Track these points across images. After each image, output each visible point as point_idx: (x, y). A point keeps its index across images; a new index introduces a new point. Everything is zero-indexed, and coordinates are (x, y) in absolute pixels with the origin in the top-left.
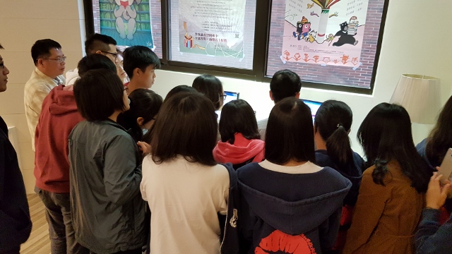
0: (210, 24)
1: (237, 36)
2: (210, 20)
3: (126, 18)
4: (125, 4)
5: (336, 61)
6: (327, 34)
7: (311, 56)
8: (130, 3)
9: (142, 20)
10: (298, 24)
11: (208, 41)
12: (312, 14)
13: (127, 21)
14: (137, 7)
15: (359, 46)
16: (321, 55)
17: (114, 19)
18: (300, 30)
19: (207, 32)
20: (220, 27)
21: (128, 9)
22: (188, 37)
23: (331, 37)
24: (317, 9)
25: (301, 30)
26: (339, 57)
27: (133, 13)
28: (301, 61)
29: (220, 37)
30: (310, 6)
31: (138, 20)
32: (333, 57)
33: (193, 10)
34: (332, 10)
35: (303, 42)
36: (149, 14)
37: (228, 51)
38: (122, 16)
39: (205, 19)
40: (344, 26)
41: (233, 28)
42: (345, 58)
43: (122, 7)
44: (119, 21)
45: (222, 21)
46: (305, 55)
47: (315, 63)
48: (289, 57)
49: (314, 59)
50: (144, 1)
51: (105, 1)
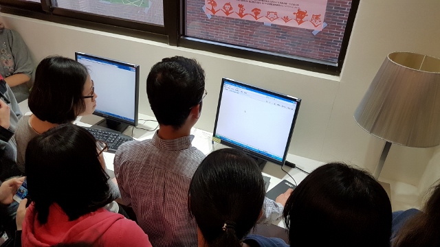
5: (286, 19)
7: (248, 8)
16: (264, 8)
32: (281, 12)
42: (301, 15)
46: (240, 6)
47: (254, 20)
48: (216, 9)
49: (253, 13)
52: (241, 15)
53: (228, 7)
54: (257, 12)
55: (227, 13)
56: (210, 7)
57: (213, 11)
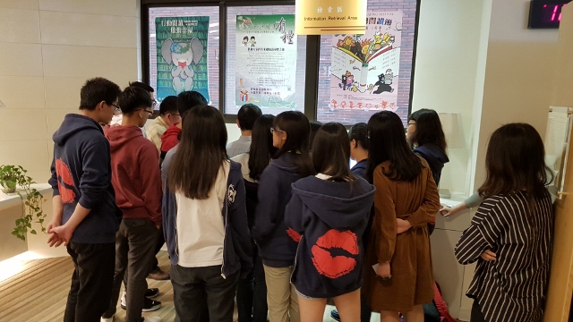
0: (264, 79)
1: (289, 89)
2: (265, 76)
3: (184, 77)
4: (183, 65)
5: (376, 107)
6: (368, 84)
7: (355, 103)
8: (188, 64)
9: (199, 79)
10: (343, 77)
11: (262, 95)
12: (354, 68)
13: (184, 80)
14: (194, 67)
15: (395, 92)
16: (364, 102)
17: (171, 78)
18: (344, 82)
19: (262, 87)
20: (274, 82)
21: (186, 69)
22: (244, 92)
23: (371, 87)
24: (359, 64)
25: (346, 82)
26: (380, 104)
27: (191, 73)
28: (347, 108)
29: (274, 90)
30: (351, 62)
31: (195, 79)
32: (373, 103)
33: (249, 68)
34: (371, 64)
35: (347, 92)
36: (206, 73)
37: (281, 102)
38: (179, 76)
39: (260, 76)
40: (381, 77)
41: (286, 83)
42: (384, 104)
43: (180, 68)
44: (176, 80)
45: (275, 77)
46: (351, 102)
47: (359, 109)
48: (336, 105)
50: (202, 61)
51: (163, 62)
52: (351, 107)
53: (343, 104)
54: (360, 105)
55: (343, 107)
56: (333, 104)
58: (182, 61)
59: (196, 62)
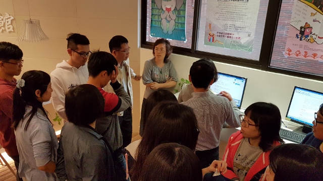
0: (229, 25)
1: (249, 36)
2: (230, 23)
3: (169, 19)
4: (169, 10)
7: (310, 53)
8: (172, 9)
9: (180, 22)
10: (301, 28)
11: (226, 38)
12: (314, 21)
13: (169, 22)
14: (177, 12)
16: (320, 53)
17: (160, 20)
18: (302, 33)
19: (226, 32)
20: (237, 29)
21: (171, 13)
22: (212, 34)
24: (320, 16)
25: (304, 33)
27: (174, 17)
28: (301, 56)
29: (236, 35)
31: (177, 21)
33: (217, 15)
35: (304, 42)
36: (184, 17)
37: (241, 46)
38: (166, 18)
39: (225, 22)
41: (247, 29)
43: (166, 12)
44: (164, 21)
45: (238, 24)
46: (305, 52)
47: (313, 59)
48: (290, 53)
49: (312, 56)
50: (182, 8)
51: (155, 7)
52: (305, 56)
53: (298, 53)
54: (315, 55)
55: (297, 55)
56: (288, 52)
57: (289, 54)
58: (168, 7)
59: (178, 8)
